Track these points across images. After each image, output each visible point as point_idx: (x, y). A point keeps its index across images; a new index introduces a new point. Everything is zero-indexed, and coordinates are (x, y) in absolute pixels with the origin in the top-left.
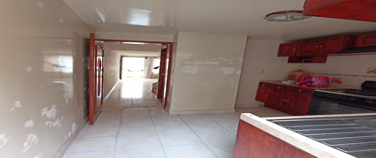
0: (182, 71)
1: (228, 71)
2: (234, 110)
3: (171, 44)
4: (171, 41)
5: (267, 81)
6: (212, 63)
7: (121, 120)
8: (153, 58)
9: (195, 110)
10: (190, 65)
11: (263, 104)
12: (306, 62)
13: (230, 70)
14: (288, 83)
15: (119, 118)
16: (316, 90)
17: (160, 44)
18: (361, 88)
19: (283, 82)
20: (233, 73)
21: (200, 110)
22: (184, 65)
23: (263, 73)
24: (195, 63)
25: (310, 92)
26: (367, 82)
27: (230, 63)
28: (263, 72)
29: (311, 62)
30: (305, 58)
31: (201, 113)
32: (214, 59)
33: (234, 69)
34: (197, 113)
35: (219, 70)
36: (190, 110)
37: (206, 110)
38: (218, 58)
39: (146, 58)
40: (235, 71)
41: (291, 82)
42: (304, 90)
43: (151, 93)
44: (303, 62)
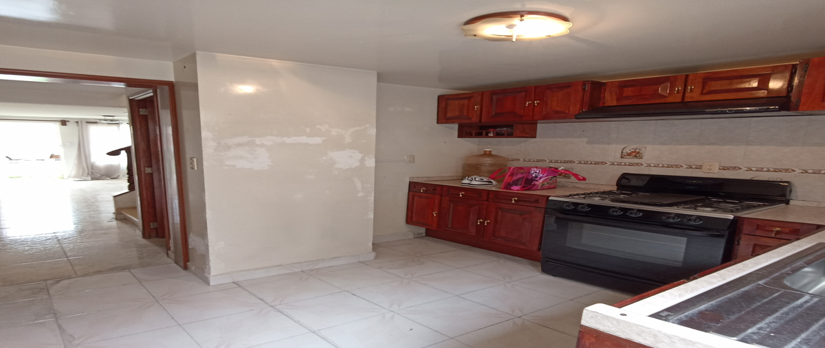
0: (227, 163)
1: (346, 159)
2: (373, 255)
3: (171, 85)
4: (171, 78)
5: (425, 179)
6: (303, 139)
7: (60, 327)
8: (84, 122)
9: (278, 266)
10: (248, 148)
11: (422, 230)
12: (498, 135)
13: (351, 157)
14: (476, 182)
15: (50, 319)
16: (550, 198)
17: (121, 85)
18: (616, 187)
19: (464, 181)
20: (358, 164)
21: (292, 264)
22: (229, 148)
23: (414, 162)
24: (258, 141)
25: (537, 201)
26: (625, 176)
27: (348, 140)
28: (412, 160)
29: (510, 135)
30: (495, 127)
31: (297, 270)
32: (308, 130)
33: (358, 156)
34: (288, 271)
35: (324, 158)
36: (268, 267)
37: (306, 262)
38: (318, 126)
39: (64, 123)
40: (362, 160)
41: (482, 180)
42: (522, 199)
43: (114, 223)
44: (492, 135)
